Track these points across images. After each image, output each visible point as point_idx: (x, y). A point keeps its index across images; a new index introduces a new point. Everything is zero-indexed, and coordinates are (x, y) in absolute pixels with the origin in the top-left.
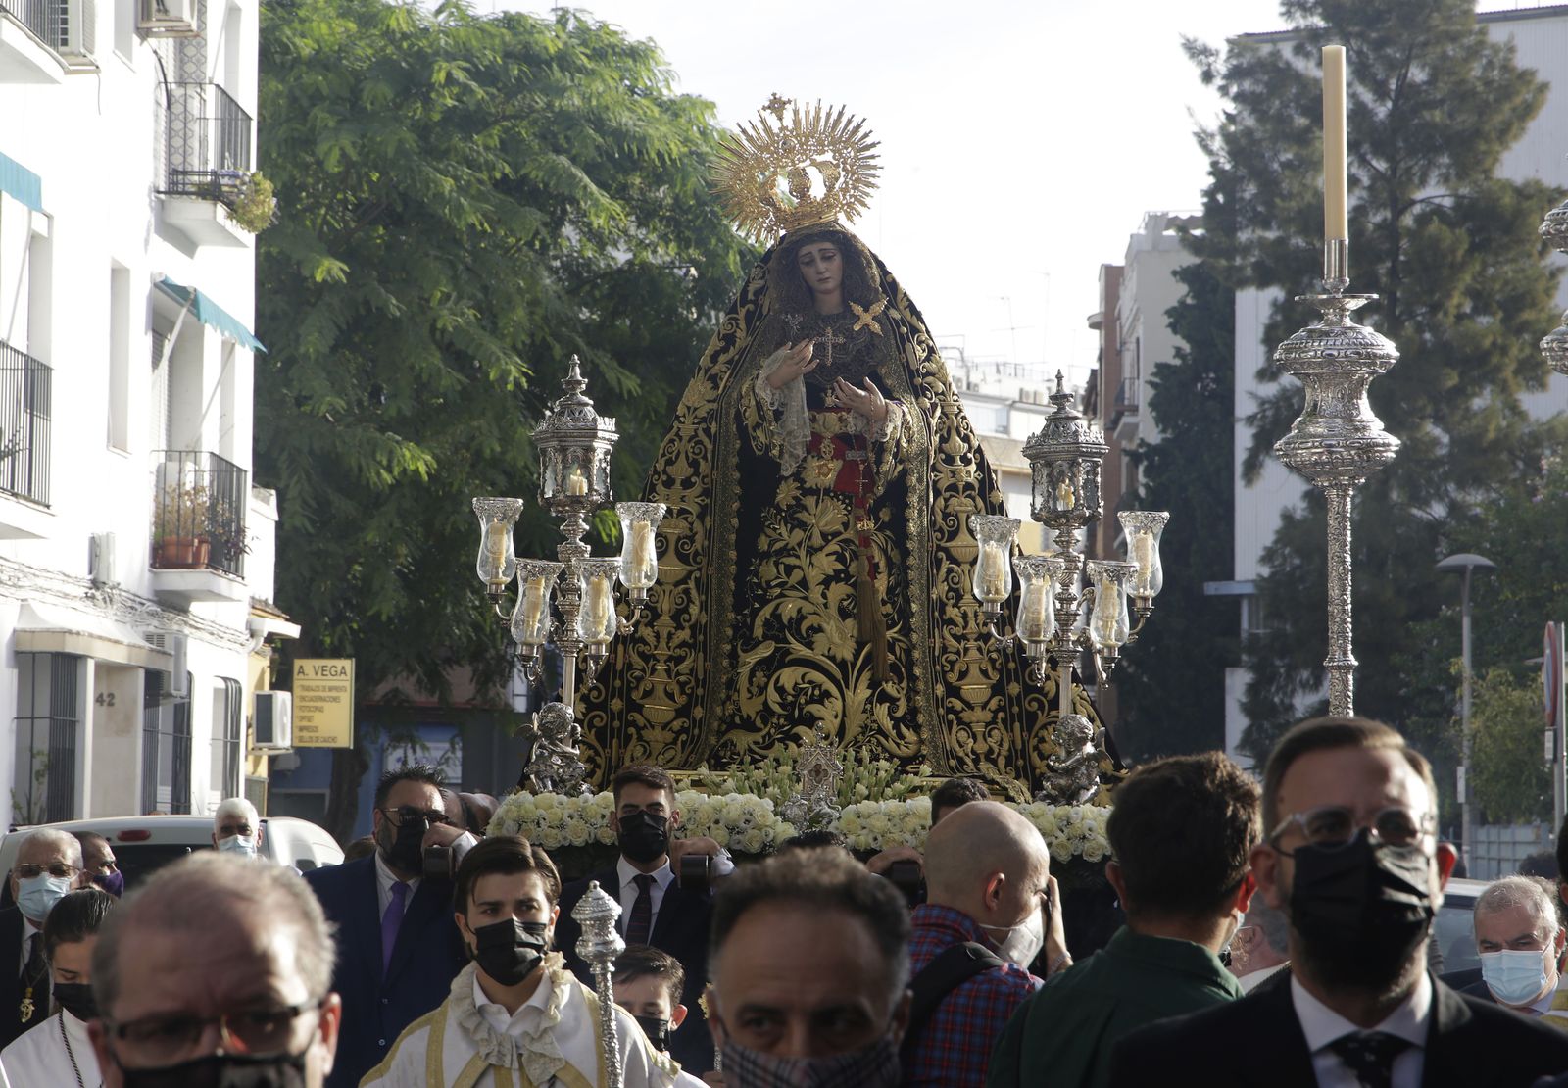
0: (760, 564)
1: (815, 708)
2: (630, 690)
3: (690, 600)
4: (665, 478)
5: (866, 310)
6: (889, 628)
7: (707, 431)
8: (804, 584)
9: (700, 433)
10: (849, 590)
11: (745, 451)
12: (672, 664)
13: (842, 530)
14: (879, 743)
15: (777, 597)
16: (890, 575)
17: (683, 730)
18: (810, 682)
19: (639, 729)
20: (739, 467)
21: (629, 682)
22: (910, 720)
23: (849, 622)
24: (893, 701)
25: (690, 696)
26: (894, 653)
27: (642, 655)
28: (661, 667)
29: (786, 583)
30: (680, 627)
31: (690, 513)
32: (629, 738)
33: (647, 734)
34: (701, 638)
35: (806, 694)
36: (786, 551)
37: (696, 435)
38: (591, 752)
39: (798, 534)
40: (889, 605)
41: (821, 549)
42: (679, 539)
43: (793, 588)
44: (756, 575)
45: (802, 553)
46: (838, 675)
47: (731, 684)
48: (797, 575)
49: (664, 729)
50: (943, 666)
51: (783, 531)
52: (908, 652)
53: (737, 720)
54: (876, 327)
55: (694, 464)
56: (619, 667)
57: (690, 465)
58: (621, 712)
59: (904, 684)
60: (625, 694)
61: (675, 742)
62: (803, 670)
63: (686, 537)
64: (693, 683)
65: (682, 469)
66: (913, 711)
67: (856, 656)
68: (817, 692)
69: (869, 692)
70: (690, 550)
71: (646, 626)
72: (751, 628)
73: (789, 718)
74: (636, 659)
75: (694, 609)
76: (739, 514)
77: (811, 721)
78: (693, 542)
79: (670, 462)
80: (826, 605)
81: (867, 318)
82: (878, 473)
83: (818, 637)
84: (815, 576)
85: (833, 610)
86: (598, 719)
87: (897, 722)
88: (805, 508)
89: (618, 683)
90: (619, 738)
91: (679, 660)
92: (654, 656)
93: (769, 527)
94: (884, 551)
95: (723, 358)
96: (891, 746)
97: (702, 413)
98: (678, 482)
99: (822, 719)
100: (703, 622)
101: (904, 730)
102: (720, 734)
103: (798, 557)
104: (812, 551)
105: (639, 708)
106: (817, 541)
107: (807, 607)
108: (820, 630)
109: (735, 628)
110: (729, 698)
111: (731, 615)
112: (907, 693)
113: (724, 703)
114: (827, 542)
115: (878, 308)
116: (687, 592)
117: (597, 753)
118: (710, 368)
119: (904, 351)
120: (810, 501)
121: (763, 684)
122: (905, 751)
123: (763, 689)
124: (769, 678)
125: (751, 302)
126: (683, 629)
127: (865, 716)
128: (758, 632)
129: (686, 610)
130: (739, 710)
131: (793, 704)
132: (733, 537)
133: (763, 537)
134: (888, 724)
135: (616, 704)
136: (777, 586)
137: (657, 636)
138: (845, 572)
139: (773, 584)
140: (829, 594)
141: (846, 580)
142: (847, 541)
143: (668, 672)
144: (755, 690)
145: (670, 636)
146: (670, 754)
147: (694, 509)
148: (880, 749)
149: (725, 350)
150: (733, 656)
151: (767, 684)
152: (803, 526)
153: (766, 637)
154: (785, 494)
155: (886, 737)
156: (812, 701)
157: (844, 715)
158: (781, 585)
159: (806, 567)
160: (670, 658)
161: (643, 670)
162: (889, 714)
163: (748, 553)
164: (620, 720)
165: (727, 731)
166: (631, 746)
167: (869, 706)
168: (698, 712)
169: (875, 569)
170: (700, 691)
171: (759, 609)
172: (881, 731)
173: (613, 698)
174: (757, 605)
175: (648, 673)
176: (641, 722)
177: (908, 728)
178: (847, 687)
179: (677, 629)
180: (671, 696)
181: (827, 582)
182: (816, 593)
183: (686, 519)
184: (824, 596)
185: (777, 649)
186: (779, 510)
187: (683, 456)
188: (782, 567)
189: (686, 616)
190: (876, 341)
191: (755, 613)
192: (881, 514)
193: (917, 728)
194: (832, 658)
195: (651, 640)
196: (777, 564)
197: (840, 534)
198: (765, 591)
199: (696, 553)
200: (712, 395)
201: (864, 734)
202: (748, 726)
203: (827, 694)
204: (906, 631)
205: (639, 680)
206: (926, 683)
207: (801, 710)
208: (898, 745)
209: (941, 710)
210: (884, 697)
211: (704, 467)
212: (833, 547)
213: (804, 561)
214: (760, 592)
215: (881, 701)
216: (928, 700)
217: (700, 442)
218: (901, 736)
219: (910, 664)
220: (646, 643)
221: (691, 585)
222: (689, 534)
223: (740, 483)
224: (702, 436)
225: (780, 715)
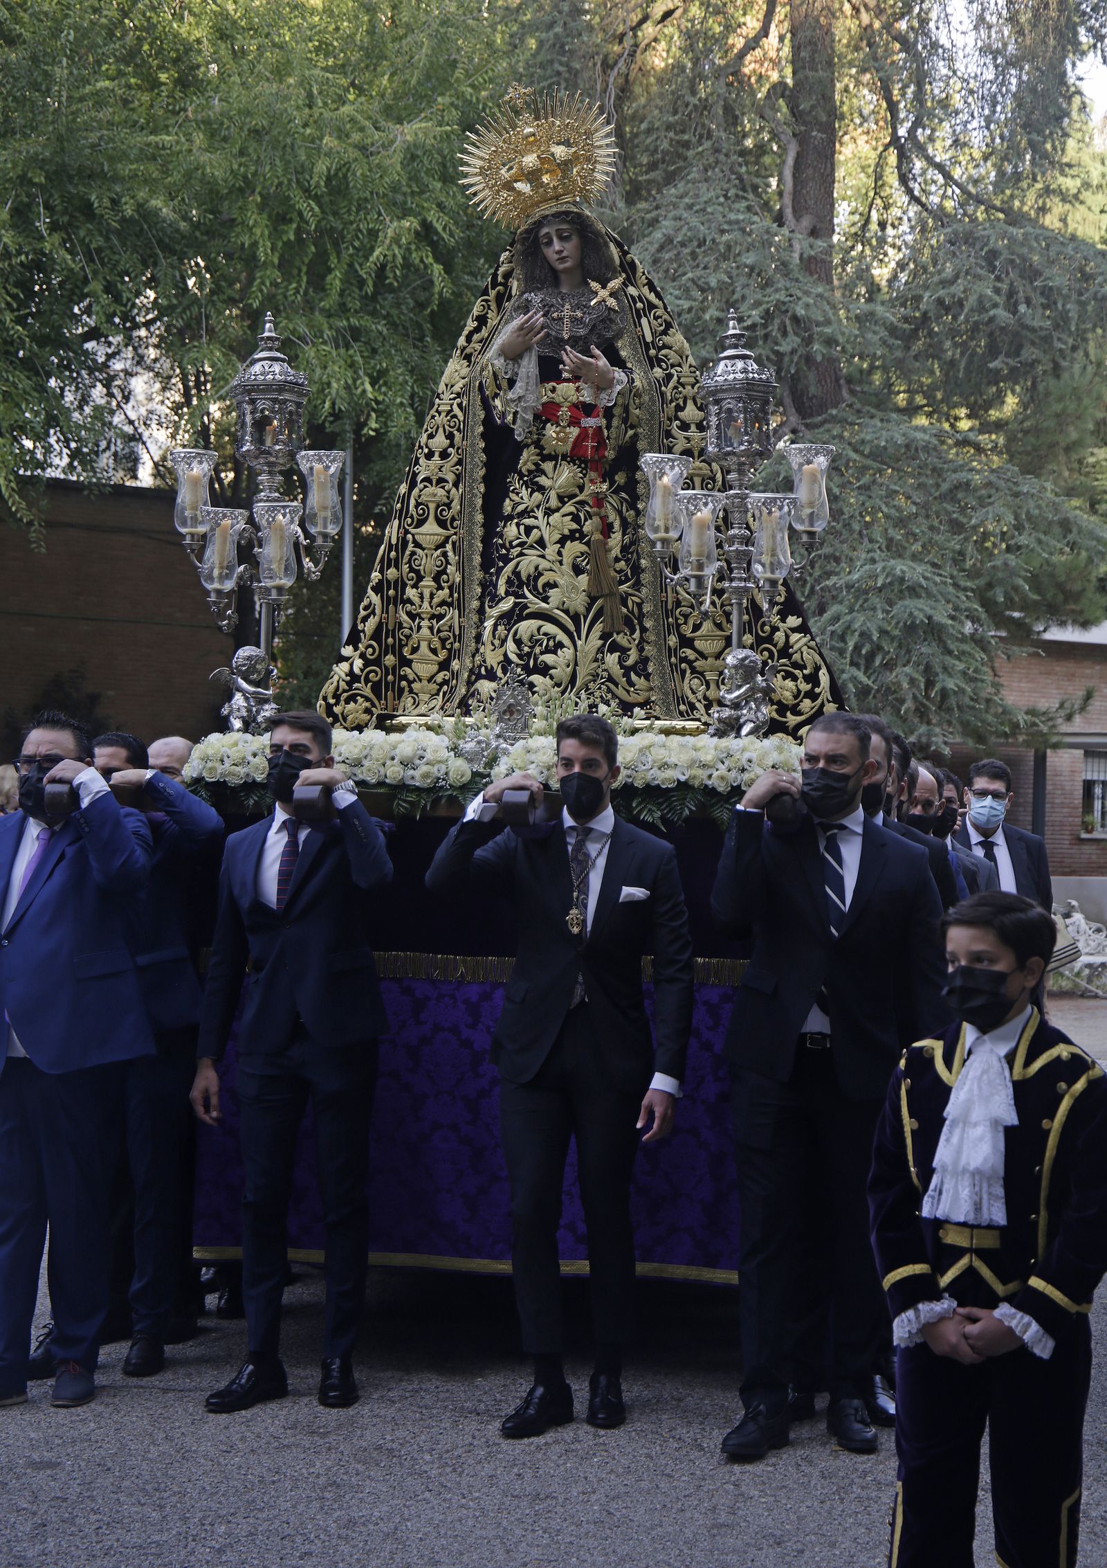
0: (505, 526)
1: (549, 658)
2: (401, 646)
3: (448, 563)
4: (426, 451)
5: (604, 287)
6: (621, 583)
7: (460, 405)
8: (541, 543)
9: (455, 407)
10: (584, 548)
11: (488, 421)
12: (434, 622)
13: (577, 491)
14: (609, 690)
15: (518, 556)
16: (624, 535)
17: (445, 682)
18: (546, 634)
19: (410, 683)
20: (483, 435)
21: (400, 640)
22: (641, 667)
23: (584, 578)
24: (624, 651)
25: (450, 650)
26: (626, 607)
27: (409, 614)
28: (425, 623)
29: (525, 543)
30: (440, 588)
31: (447, 482)
32: (401, 690)
33: (415, 686)
34: (456, 595)
35: (541, 645)
36: (527, 513)
37: (451, 410)
38: (368, 704)
39: (537, 496)
40: (623, 563)
41: (558, 510)
42: (438, 507)
43: (532, 547)
44: (501, 536)
45: (540, 514)
46: (572, 628)
47: (478, 638)
48: (535, 534)
49: (429, 681)
50: (677, 619)
51: (524, 493)
52: (640, 606)
53: (483, 670)
54: (612, 302)
55: (450, 436)
56: (390, 628)
57: (447, 438)
58: (394, 668)
59: (637, 635)
60: (397, 650)
61: (439, 691)
62: (540, 622)
63: (445, 504)
64: (452, 640)
65: (440, 441)
66: (644, 661)
67: (588, 610)
68: (551, 643)
69: (600, 642)
70: (448, 515)
71: (413, 587)
72: (495, 586)
73: (525, 668)
74: (405, 617)
75: (450, 569)
76: (485, 479)
77: (544, 670)
78: (449, 508)
79: (431, 436)
80: (561, 563)
81: (603, 293)
82: (608, 438)
83: (552, 592)
84: (550, 536)
85: (567, 568)
86: (372, 675)
87: (627, 671)
88: (543, 473)
89: (390, 640)
90: (393, 690)
91: (440, 617)
92: (418, 615)
93: (513, 491)
94: (620, 513)
95: (476, 337)
96: (620, 692)
97: (457, 388)
98: (437, 454)
99: (555, 668)
100: (458, 580)
101: (633, 677)
102: (470, 683)
103: (536, 518)
104: (549, 512)
105: (408, 663)
106: (554, 502)
107: (544, 564)
108: (555, 585)
109: (484, 585)
110: (477, 650)
111: (479, 575)
112: (640, 643)
113: (473, 656)
114: (564, 503)
115: (615, 284)
116: (445, 554)
117: (373, 705)
118: (465, 348)
119: (640, 325)
120: (548, 466)
121: (503, 636)
122: (632, 698)
123: (503, 642)
124: (509, 631)
125: (501, 284)
126: (442, 589)
127: (595, 664)
128: (502, 590)
129: (444, 572)
130: (484, 661)
131: (529, 655)
132: (479, 502)
133: (508, 501)
134: (617, 672)
135: (390, 660)
136: (518, 545)
137: (422, 597)
138: (580, 531)
139: (514, 543)
140: (564, 552)
141: (581, 539)
142: (582, 503)
143: (431, 628)
144: (497, 642)
145: (432, 596)
146: (434, 703)
147: (450, 477)
148: (610, 696)
149: (477, 330)
150: (481, 612)
151: (507, 636)
152: (541, 489)
153: (507, 593)
154: (527, 458)
155: (616, 685)
156: (547, 651)
157: (576, 664)
158: (522, 544)
159: (543, 528)
160: (433, 617)
161: (411, 629)
162: (620, 663)
163: (493, 514)
164: (394, 674)
165: (476, 681)
166: (403, 699)
167: (600, 656)
168: (455, 665)
169: (607, 529)
170: (457, 644)
171: (503, 568)
172: (611, 679)
173: (386, 655)
174: (501, 564)
175: (415, 629)
176: (411, 677)
177: (639, 676)
178: (579, 638)
179: (438, 589)
180: (434, 651)
181: (562, 541)
182: (551, 550)
183: (443, 487)
184: (560, 553)
185: (516, 604)
186: (521, 476)
187: (441, 430)
188: (522, 528)
189: (445, 577)
190: (613, 316)
191: (499, 570)
192: (616, 478)
193: (647, 677)
194: (566, 612)
195: (416, 600)
196: (518, 525)
197: (575, 496)
198: (508, 550)
199: (453, 519)
200: (465, 371)
201: (595, 681)
202: (491, 676)
203: (560, 645)
204: (637, 585)
205: (408, 637)
206: (658, 635)
207: (536, 659)
208: (628, 692)
209: (673, 659)
210: (614, 648)
211: (458, 436)
212: (568, 508)
213: (541, 521)
214: (504, 551)
215: (611, 651)
216: (659, 650)
217: (455, 416)
218: (631, 684)
219: (641, 616)
220: (412, 604)
221: (449, 547)
222: (447, 501)
223: (484, 450)
224: (456, 410)
225: (517, 665)
